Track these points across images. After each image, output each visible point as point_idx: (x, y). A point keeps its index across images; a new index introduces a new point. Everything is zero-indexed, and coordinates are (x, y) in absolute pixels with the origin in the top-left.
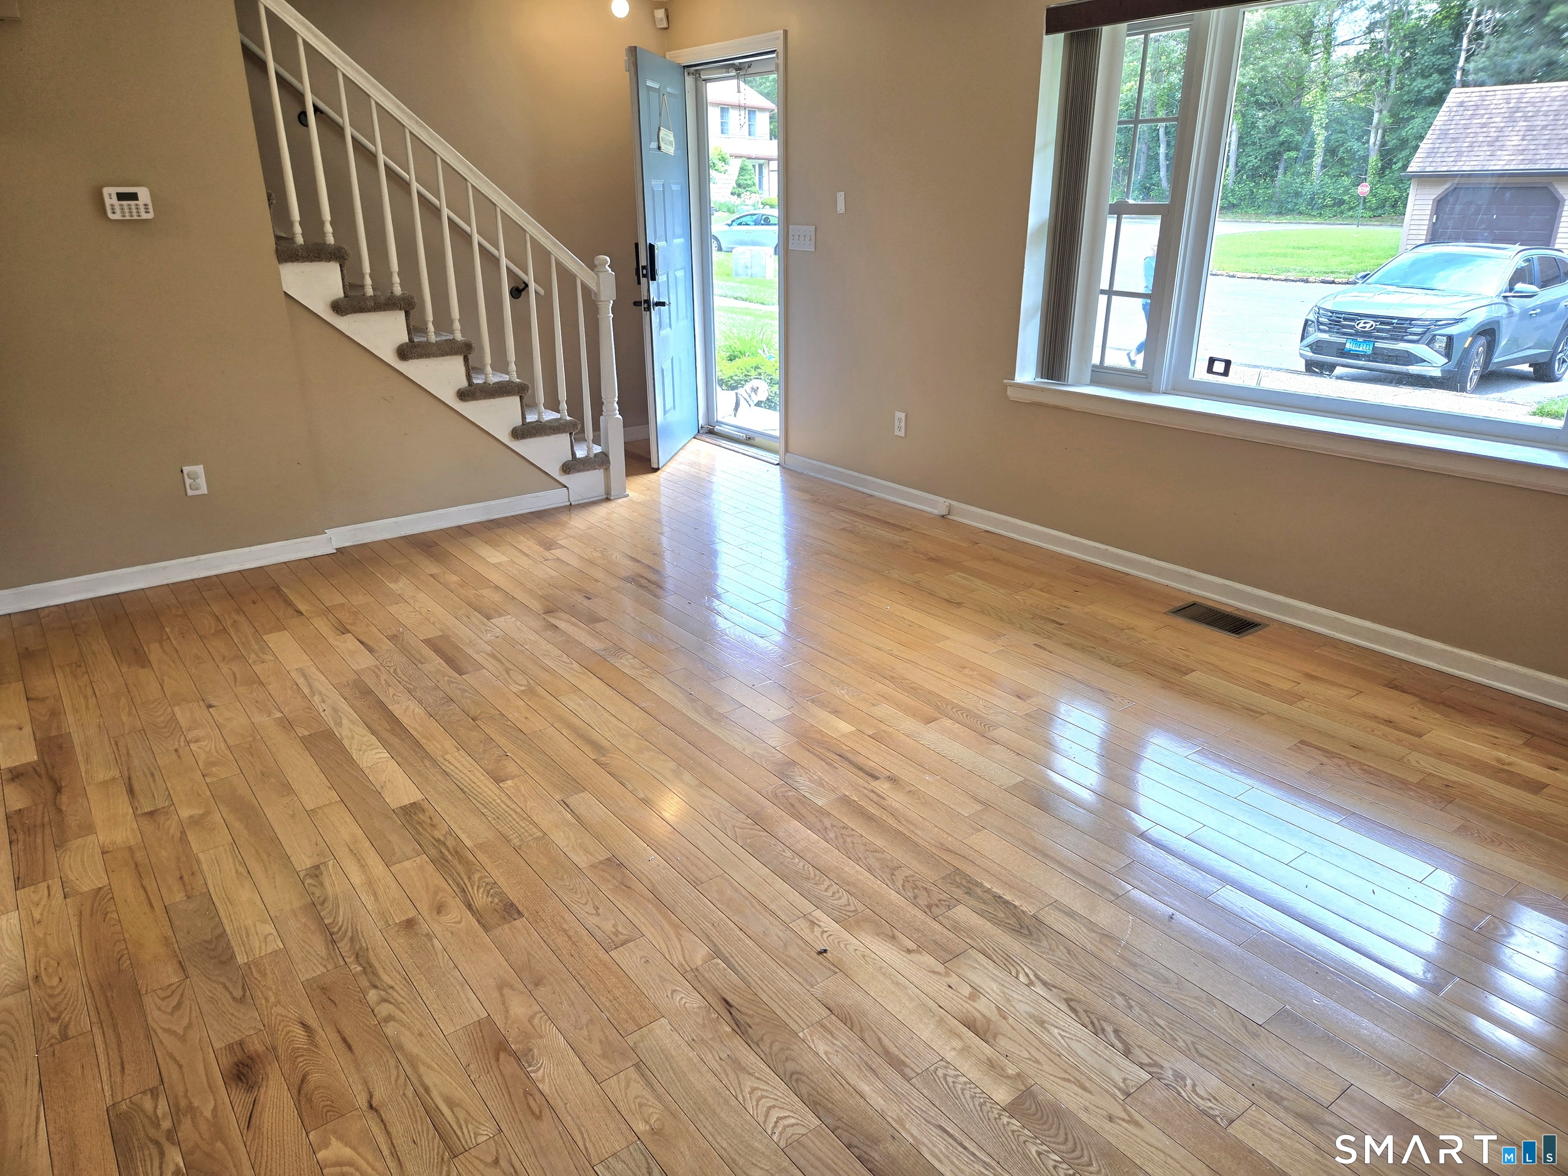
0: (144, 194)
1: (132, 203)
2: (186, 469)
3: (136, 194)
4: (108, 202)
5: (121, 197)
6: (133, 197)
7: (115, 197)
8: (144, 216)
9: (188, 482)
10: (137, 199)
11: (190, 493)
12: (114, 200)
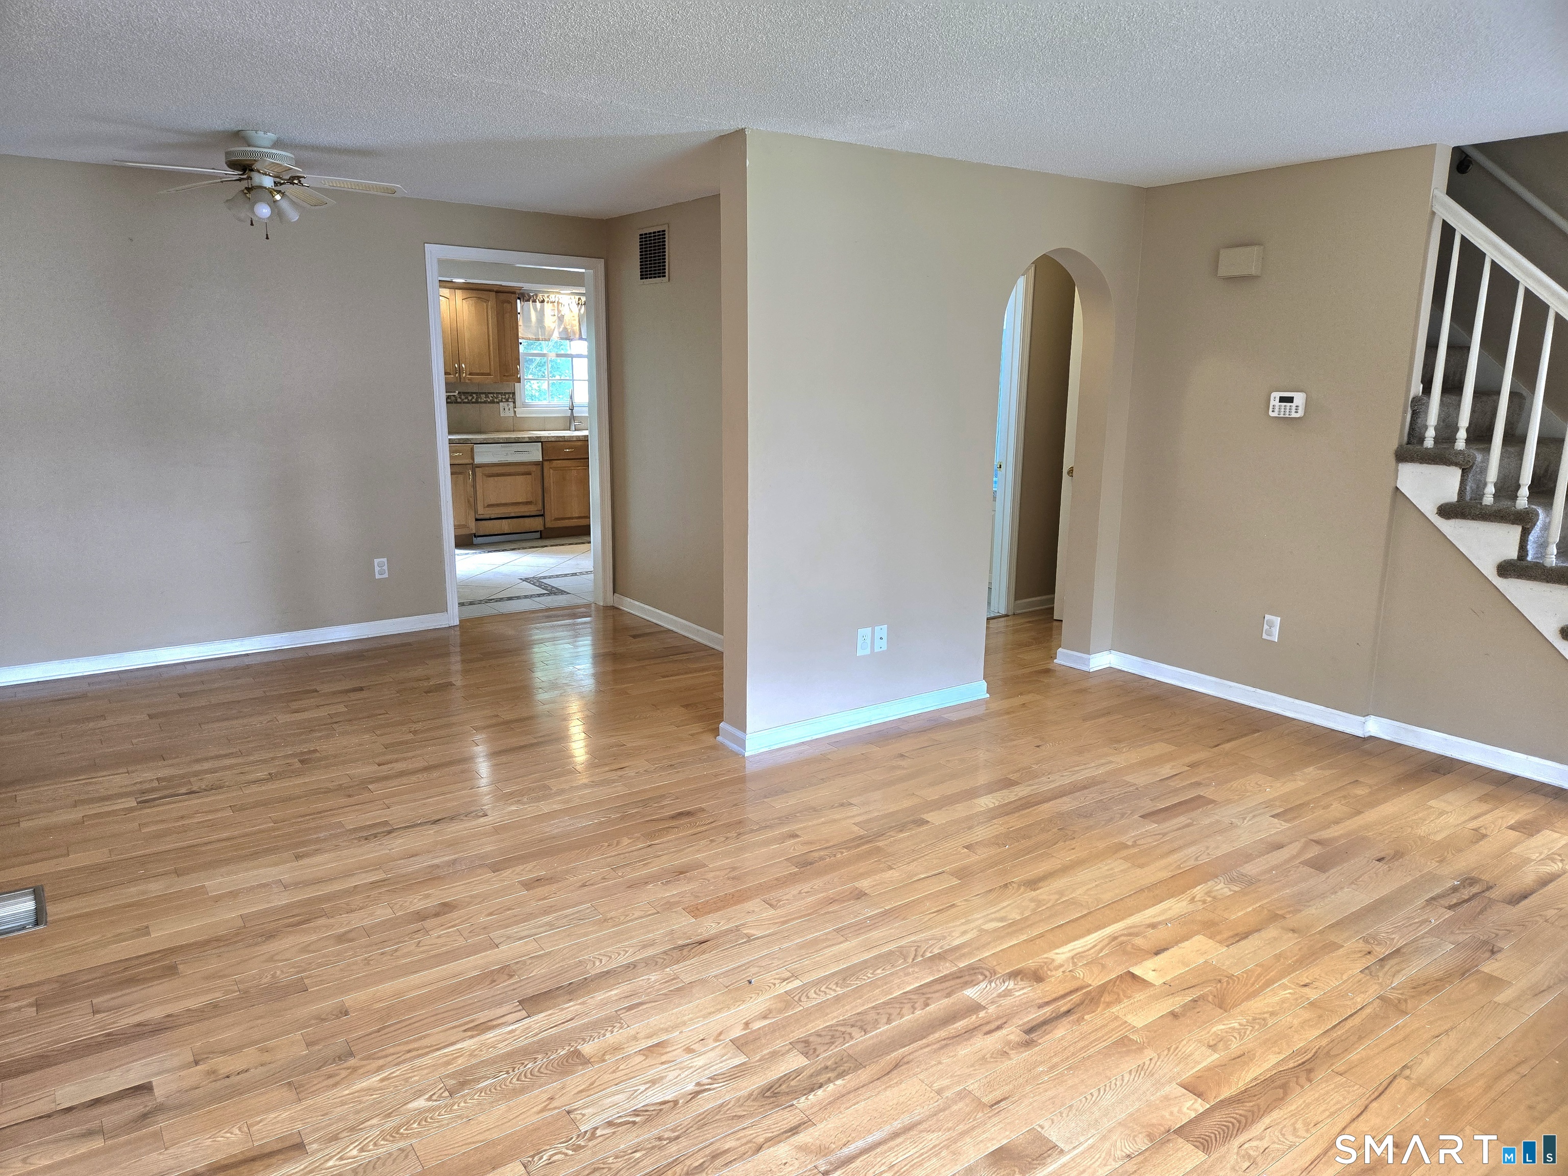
0: (1299, 399)
1: (1288, 404)
2: (1268, 617)
3: (1292, 398)
4: (1272, 403)
5: (1282, 400)
6: (1290, 400)
7: (1278, 400)
8: (1294, 415)
9: (1266, 627)
10: (1292, 402)
11: (1265, 636)
12: (1277, 403)
